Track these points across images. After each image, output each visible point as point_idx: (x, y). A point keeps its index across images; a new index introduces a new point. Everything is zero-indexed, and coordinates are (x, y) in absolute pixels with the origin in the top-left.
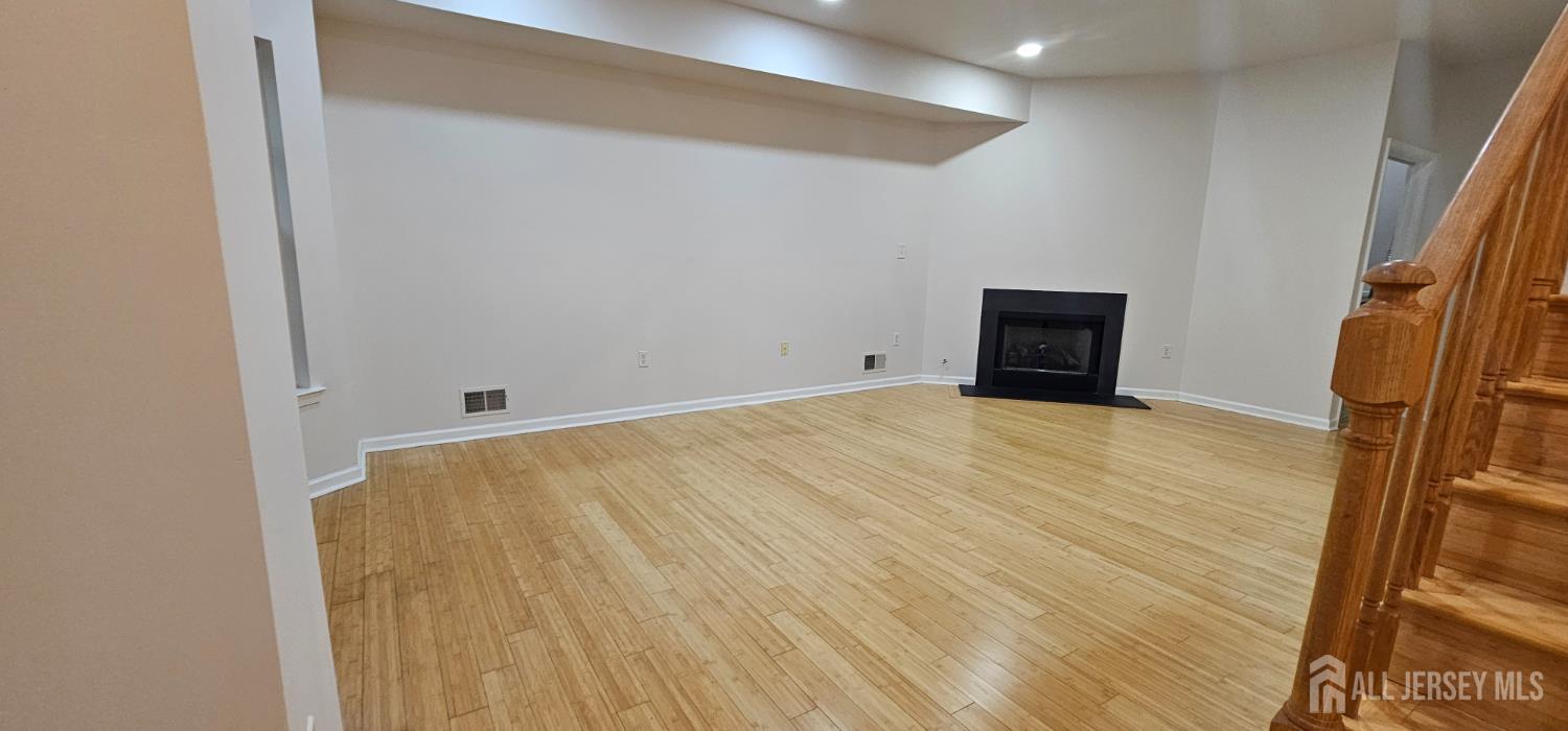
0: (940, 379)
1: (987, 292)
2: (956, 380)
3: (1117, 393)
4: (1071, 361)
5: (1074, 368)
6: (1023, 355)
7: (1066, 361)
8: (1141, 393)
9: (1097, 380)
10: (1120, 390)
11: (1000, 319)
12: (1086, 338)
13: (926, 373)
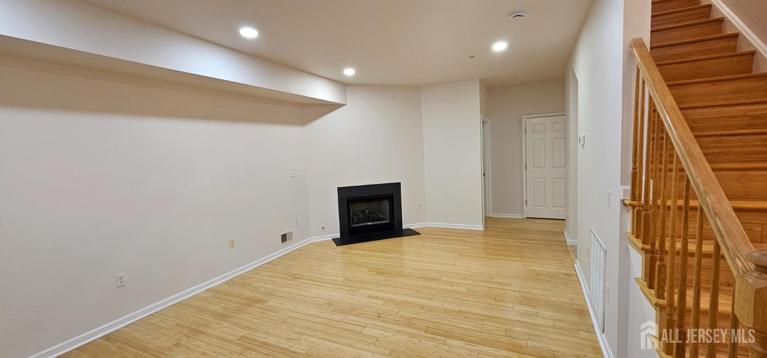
0: (322, 238)
1: (339, 189)
2: (331, 237)
3: (403, 228)
4: (382, 216)
5: (383, 219)
6: (360, 217)
7: (379, 217)
8: (413, 226)
9: (394, 224)
10: (404, 227)
11: (348, 202)
12: (386, 204)
13: (313, 236)
